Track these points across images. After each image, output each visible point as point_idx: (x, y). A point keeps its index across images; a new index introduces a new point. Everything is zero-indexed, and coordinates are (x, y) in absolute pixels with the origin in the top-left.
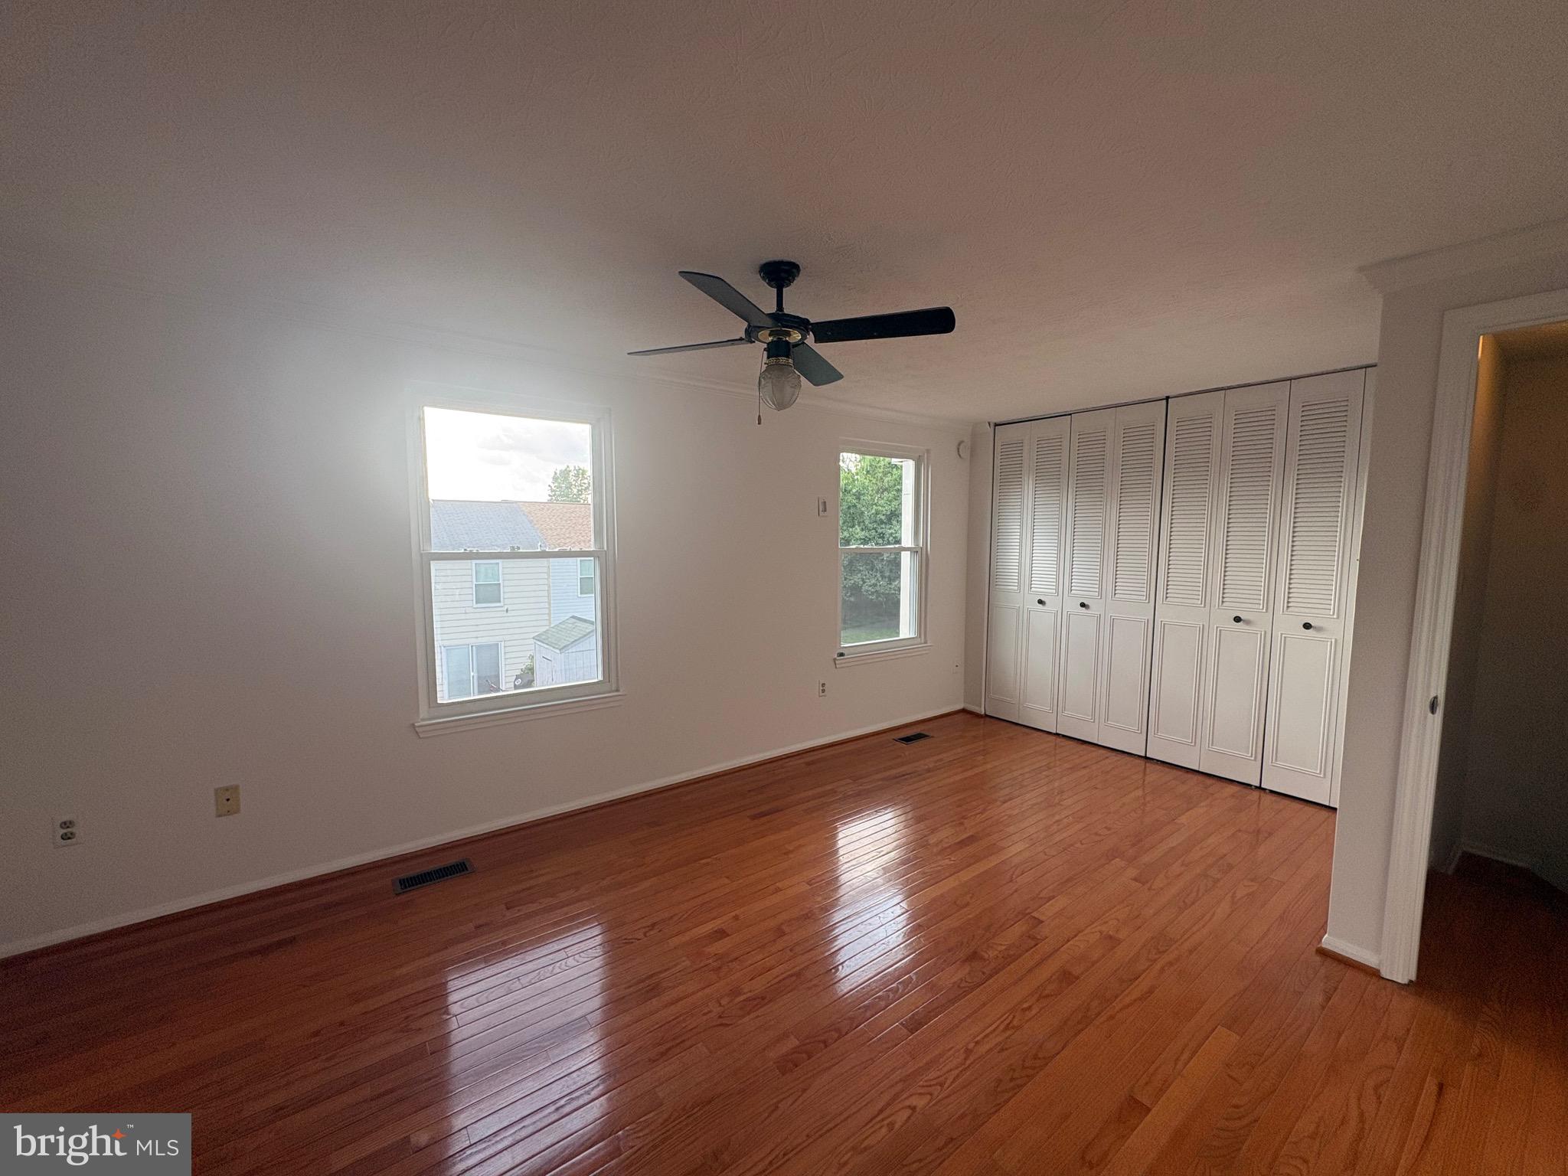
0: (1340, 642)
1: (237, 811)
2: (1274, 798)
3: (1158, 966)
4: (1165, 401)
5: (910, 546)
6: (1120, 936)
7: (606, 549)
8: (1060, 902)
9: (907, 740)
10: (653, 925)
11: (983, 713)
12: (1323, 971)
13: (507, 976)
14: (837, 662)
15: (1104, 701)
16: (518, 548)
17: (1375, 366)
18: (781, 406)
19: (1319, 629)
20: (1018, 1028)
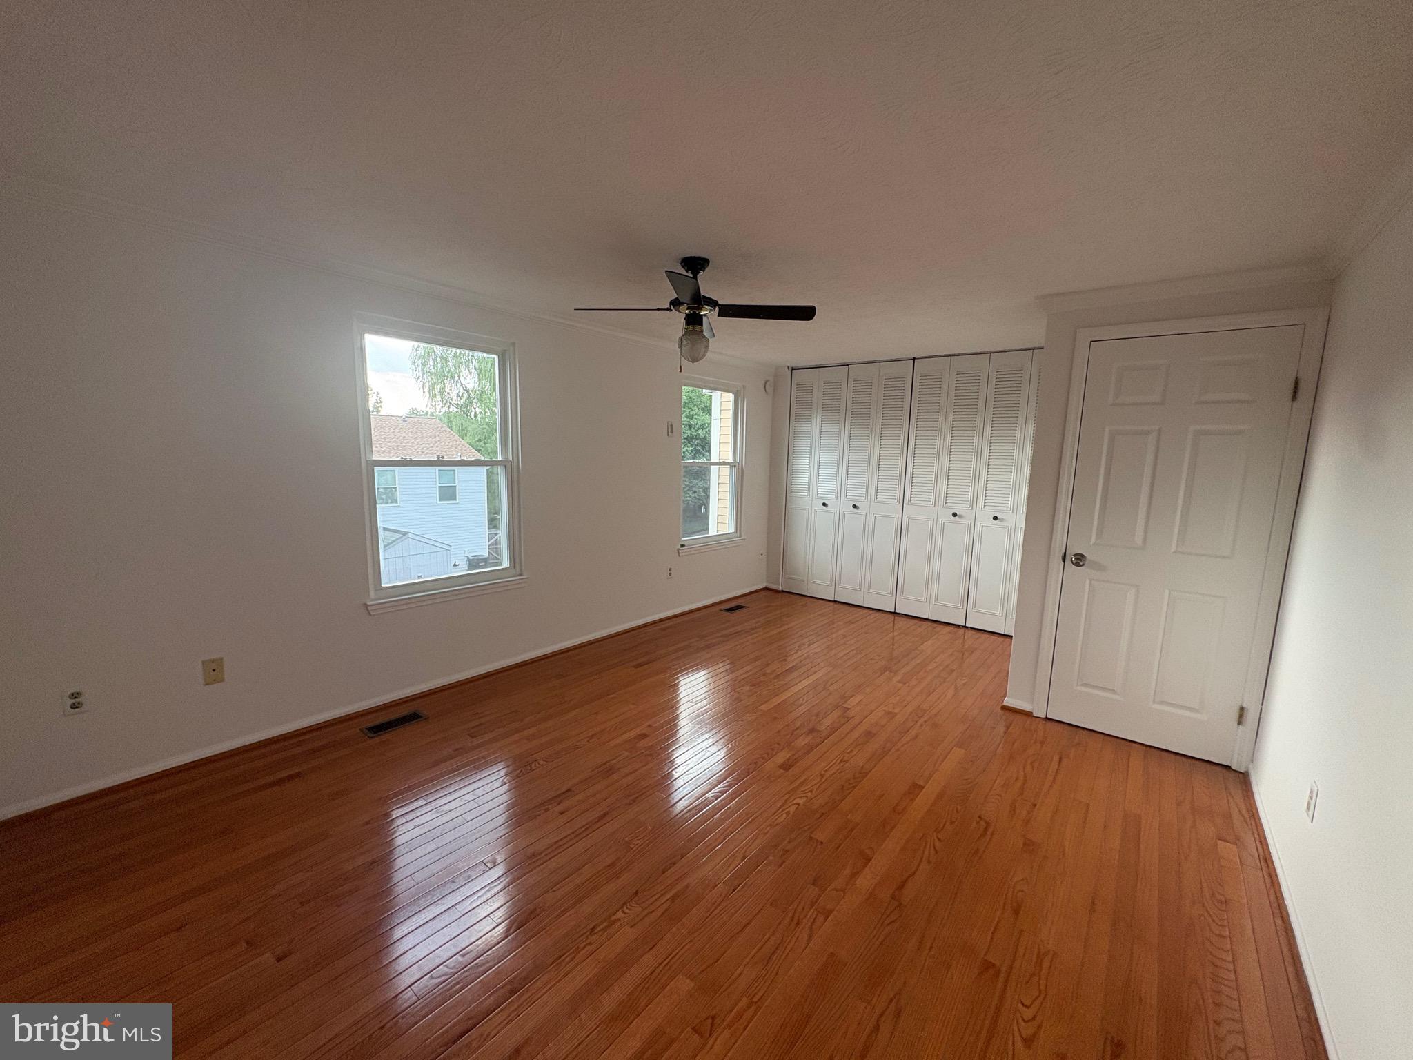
0: (1013, 527)
1: (222, 680)
2: (973, 632)
3: (919, 723)
4: (912, 361)
5: (729, 461)
6: (896, 711)
7: (511, 459)
8: (858, 698)
9: (731, 610)
10: (592, 736)
11: (781, 589)
12: (1004, 717)
13: (498, 775)
14: (680, 552)
15: (868, 574)
16: (443, 457)
17: (1042, 348)
18: (694, 360)
19: (1002, 520)
20: (847, 762)
